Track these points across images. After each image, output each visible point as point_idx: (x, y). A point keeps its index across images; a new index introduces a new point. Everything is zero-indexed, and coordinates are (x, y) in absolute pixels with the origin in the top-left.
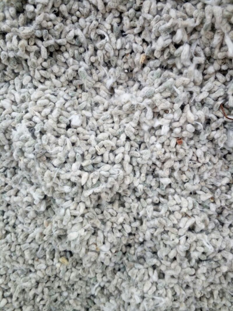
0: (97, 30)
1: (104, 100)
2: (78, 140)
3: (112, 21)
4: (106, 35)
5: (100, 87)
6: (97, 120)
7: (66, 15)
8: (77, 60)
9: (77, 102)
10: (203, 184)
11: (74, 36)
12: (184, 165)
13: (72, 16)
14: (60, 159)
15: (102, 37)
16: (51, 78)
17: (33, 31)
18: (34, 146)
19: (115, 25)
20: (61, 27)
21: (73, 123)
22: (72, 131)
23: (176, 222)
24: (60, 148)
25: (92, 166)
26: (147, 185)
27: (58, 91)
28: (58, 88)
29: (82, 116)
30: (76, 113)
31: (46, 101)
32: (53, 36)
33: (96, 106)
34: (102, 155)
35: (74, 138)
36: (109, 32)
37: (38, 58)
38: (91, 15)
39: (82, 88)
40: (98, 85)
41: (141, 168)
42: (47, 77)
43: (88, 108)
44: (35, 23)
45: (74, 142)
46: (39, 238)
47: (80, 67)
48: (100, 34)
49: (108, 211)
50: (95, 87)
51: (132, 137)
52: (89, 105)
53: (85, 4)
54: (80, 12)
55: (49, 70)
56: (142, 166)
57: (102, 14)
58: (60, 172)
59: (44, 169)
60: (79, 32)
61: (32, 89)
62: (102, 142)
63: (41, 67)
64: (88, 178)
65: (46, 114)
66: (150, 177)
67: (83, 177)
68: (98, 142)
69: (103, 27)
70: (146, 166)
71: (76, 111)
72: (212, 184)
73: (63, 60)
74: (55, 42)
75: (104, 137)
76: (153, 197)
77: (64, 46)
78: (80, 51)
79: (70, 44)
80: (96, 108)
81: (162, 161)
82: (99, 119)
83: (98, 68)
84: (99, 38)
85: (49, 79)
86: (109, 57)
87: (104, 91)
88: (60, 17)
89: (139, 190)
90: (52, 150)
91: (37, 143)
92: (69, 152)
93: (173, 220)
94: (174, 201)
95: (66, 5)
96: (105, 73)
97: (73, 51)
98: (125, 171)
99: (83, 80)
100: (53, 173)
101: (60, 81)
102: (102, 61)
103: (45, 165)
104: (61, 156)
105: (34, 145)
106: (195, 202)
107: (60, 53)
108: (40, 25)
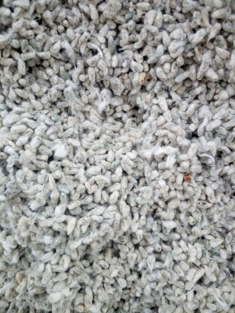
0: (89, 43)
1: (95, 126)
2: (64, 176)
3: (107, 33)
4: (99, 50)
5: (90, 111)
6: (86, 150)
7: (51, 23)
8: (63, 78)
9: (62, 128)
10: (212, 227)
11: (59, 49)
12: (192, 206)
13: (58, 26)
14: (39, 201)
15: (94, 52)
16: (30, 98)
17: (9, 40)
18: (5, 185)
19: (111, 39)
20: (44, 37)
21: (57, 154)
22: (56, 165)
23: (182, 274)
24: (39, 187)
25: (80, 209)
26: (147, 229)
27: (38, 114)
28: (38, 111)
29: (69, 145)
30: (60, 142)
31: (23, 127)
32: (33, 48)
33: (84, 133)
34: (93, 194)
35: (58, 173)
36: (103, 46)
37: (13, 74)
38: (82, 25)
39: (67, 112)
40: (88, 108)
41: (140, 208)
42: (25, 97)
43: (75, 135)
44: (11, 31)
45: (58, 178)
46: (10, 295)
47: (66, 86)
48: (92, 48)
49: (99, 264)
50: (84, 111)
51: (130, 172)
52: (77, 132)
53: (75, 12)
54: (68, 21)
55: (27, 88)
56: (142, 207)
57: (95, 24)
58: (39, 218)
59: (18, 214)
60: (66, 45)
61: (5, 112)
62: (93, 178)
63: (17, 85)
64: (76, 225)
65: (22, 143)
66: (151, 219)
67: (69, 224)
68: (88, 178)
69: (96, 40)
70: (147, 206)
71: (60, 139)
72: (222, 226)
73: (46, 77)
74: (36, 55)
75: (96, 172)
76: (154, 244)
77: (47, 60)
78: (66, 68)
79: (55, 58)
80: (84, 135)
81: (166, 200)
82: (90, 149)
83: (88, 89)
84: (90, 53)
85: (27, 100)
86: (102, 77)
87: (95, 115)
88: (43, 25)
89: (138, 237)
90: (29, 190)
91: (10, 180)
92: (51, 191)
93: (180, 272)
94: (179, 248)
95: (51, 11)
96: (96, 95)
97: (58, 67)
98: (122, 214)
99: (70, 102)
100: (29, 219)
101: (41, 102)
102: (93, 81)
103: (19, 208)
104: (41, 198)
105: (5, 183)
106: (204, 249)
107: (41, 68)
108: (18, 33)
